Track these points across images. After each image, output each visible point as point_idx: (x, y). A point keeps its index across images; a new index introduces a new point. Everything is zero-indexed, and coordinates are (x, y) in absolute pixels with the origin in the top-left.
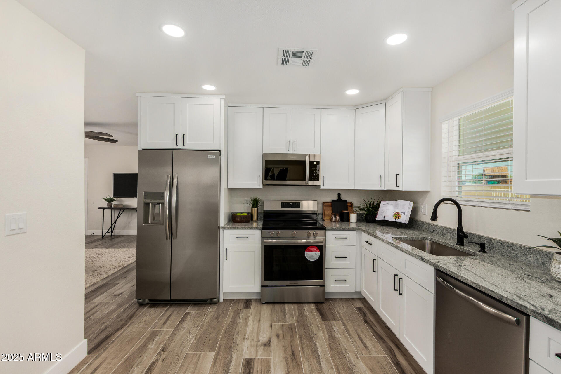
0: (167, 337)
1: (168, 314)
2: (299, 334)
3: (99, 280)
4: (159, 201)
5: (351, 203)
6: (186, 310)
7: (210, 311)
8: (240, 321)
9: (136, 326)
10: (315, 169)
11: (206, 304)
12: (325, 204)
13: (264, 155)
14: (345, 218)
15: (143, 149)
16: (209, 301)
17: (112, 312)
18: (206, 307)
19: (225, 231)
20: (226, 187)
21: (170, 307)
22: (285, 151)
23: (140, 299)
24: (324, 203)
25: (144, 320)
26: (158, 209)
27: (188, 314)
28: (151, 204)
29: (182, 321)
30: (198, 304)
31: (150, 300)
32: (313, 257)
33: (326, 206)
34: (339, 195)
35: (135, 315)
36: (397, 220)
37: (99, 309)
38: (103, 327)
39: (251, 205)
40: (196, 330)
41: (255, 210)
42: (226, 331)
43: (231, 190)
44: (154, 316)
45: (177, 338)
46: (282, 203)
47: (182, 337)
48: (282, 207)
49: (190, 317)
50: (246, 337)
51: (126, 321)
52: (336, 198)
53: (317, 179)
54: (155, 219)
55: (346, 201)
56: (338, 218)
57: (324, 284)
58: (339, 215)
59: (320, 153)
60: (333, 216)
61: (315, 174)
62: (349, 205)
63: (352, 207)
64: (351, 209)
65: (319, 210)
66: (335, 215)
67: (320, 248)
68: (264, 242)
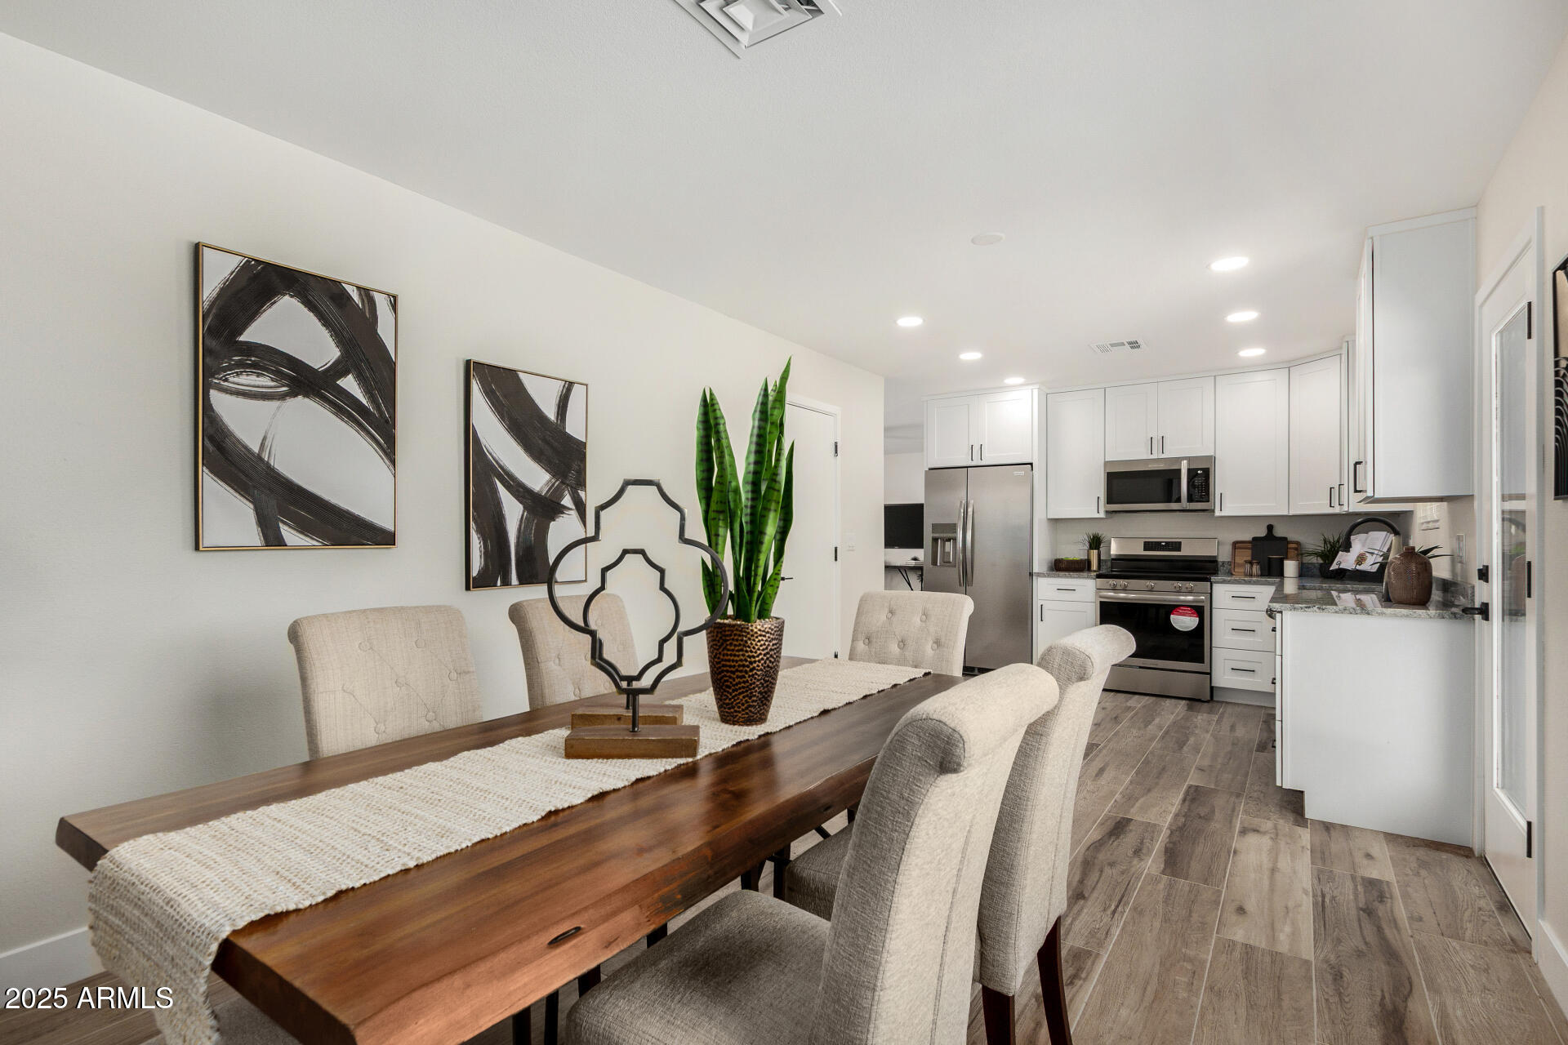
4: (950, 535)
5: (1298, 543)
10: (1200, 482)
12: (1238, 545)
13: (1106, 463)
14: (1274, 569)
15: (930, 469)
19: (1040, 579)
20: (1044, 517)
22: (1146, 456)
24: (1235, 543)
26: (949, 546)
28: (940, 540)
32: (1185, 625)
33: (1240, 548)
34: (1270, 528)
36: (1358, 567)
39: (1088, 545)
41: (1095, 552)
43: (1055, 522)
46: (1145, 542)
48: (1145, 549)
52: (1262, 533)
53: (1204, 500)
54: (945, 560)
55: (1285, 539)
56: (1256, 569)
57: (1209, 671)
58: (1258, 563)
59: (1212, 454)
60: (1248, 566)
61: (1202, 490)
62: (1291, 546)
63: (1296, 549)
64: (1292, 553)
65: (1224, 555)
66: (1251, 563)
67: (1198, 611)
68: (1101, 597)
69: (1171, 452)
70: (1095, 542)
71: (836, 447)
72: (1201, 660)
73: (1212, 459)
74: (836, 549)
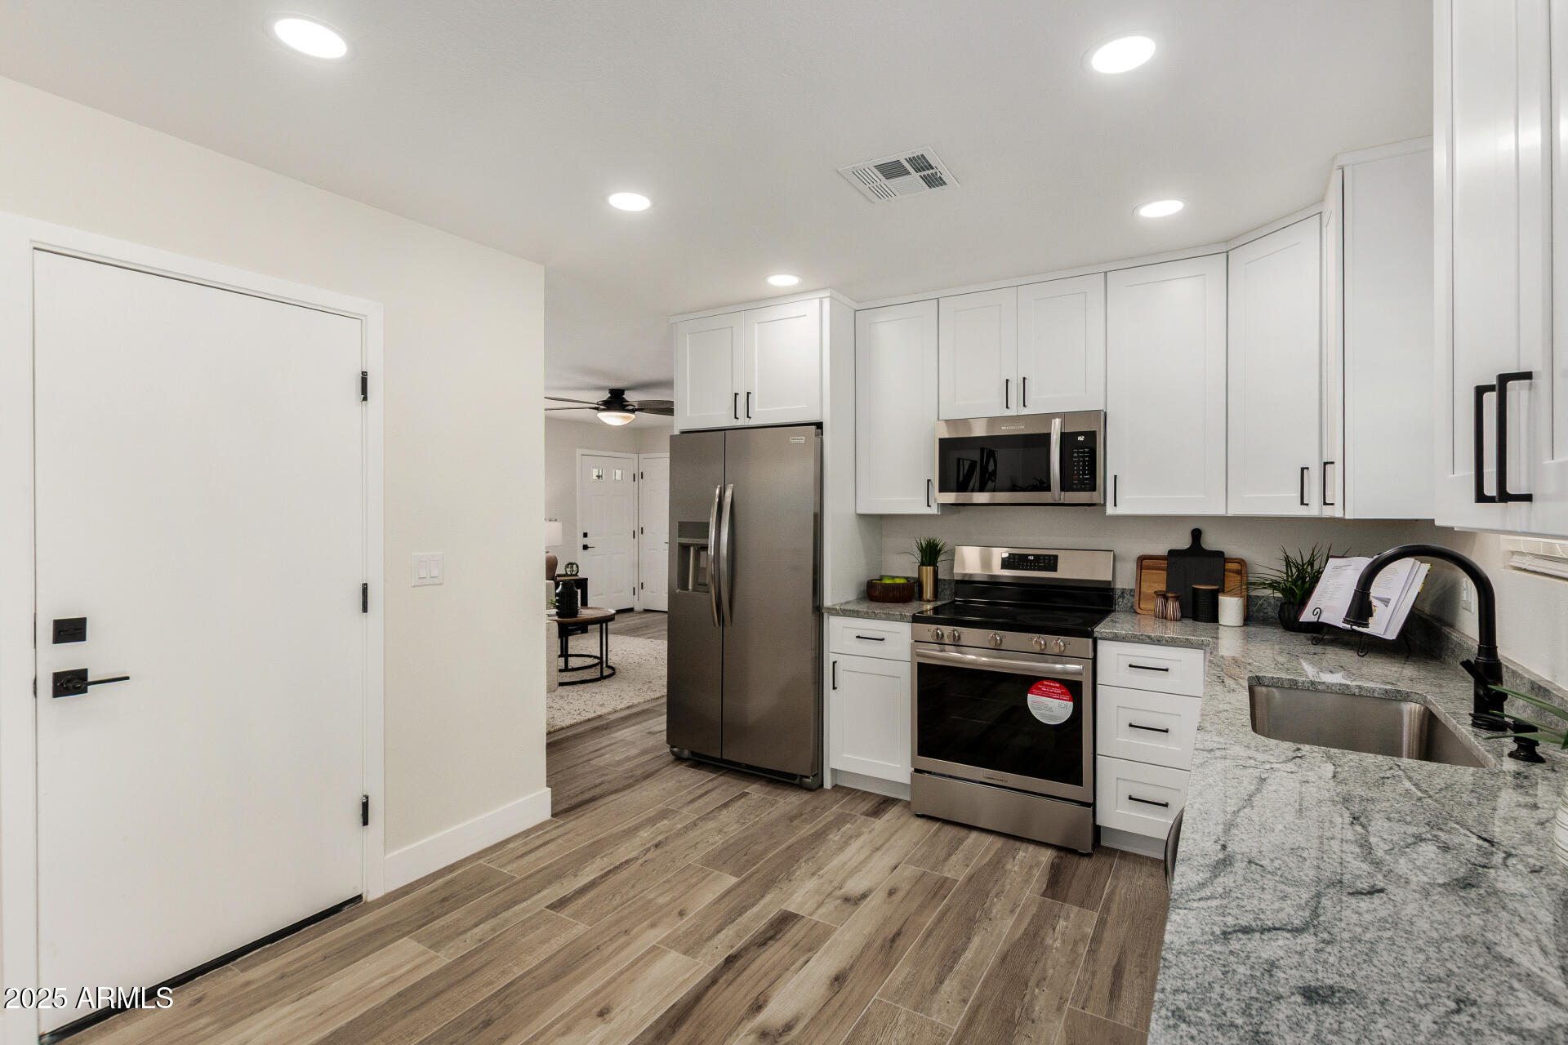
0: (679, 826)
1: (710, 786)
2: (946, 905)
3: (641, 700)
4: (701, 542)
5: (1241, 562)
6: (747, 787)
7: (790, 801)
8: (835, 837)
9: (645, 793)
10: (1081, 457)
11: (786, 784)
12: (1145, 562)
13: (940, 425)
14: (1202, 610)
15: (683, 432)
16: (797, 781)
17: (628, 759)
18: (786, 792)
19: (840, 621)
20: (849, 510)
21: (721, 775)
22: (996, 410)
23: (674, 747)
24: (1142, 559)
25: (664, 786)
26: (705, 559)
27: (744, 795)
28: (692, 549)
29: (726, 805)
30: (778, 782)
31: (692, 753)
32: (1051, 713)
33: (1149, 568)
34: (1197, 534)
35: (656, 774)
37: (612, 750)
38: (598, 781)
40: (735, 830)
41: (928, 571)
42: (789, 848)
44: (683, 784)
45: (694, 834)
46: (1007, 555)
47: (702, 834)
48: (1004, 567)
49: (743, 803)
50: (821, 873)
51: (637, 781)
52: (1183, 542)
53: (1088, 486)
54: (700, 581)
55: (1220, 554)
56: (1173, 607)
57: (1091, 801)
58: (1176, 598)
59: (1101, 407)
60: (1160, 601)
61: (1084, 470)
62: (1230, 566)
63: (1239, 572)
64: (1232, 580)
65: (1125, 580)
66: (1166, 598)
67: (1072, 689)
68: (919, 655)
69: (1037, 405)
70: (931, 553)
71: (364, 381)
72: (1078, 781)
73: (1101, 416)
74: (365, 588)
